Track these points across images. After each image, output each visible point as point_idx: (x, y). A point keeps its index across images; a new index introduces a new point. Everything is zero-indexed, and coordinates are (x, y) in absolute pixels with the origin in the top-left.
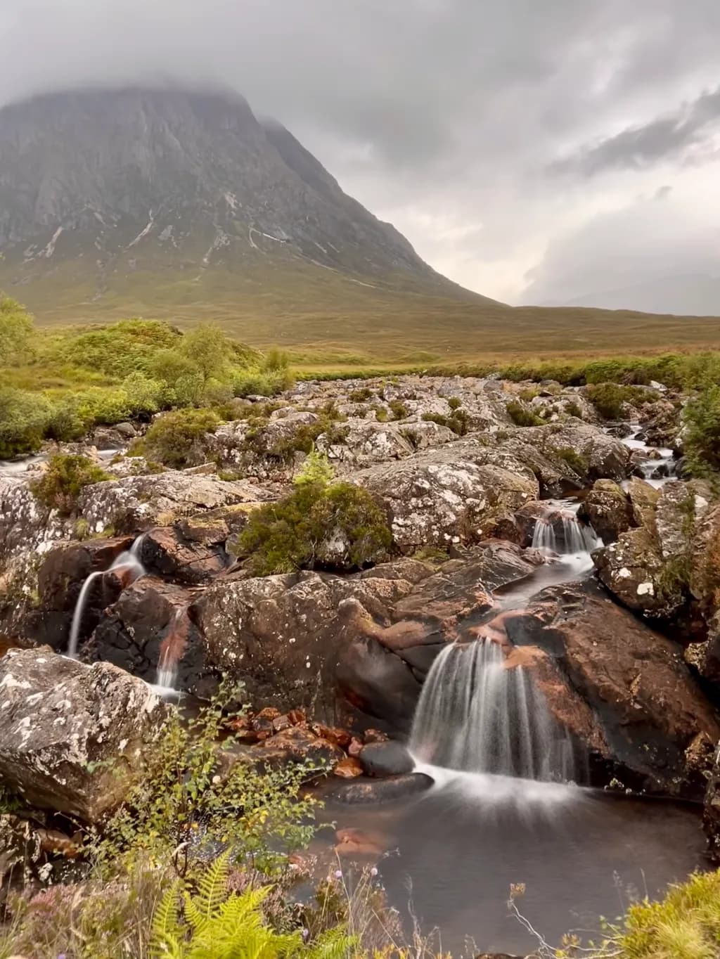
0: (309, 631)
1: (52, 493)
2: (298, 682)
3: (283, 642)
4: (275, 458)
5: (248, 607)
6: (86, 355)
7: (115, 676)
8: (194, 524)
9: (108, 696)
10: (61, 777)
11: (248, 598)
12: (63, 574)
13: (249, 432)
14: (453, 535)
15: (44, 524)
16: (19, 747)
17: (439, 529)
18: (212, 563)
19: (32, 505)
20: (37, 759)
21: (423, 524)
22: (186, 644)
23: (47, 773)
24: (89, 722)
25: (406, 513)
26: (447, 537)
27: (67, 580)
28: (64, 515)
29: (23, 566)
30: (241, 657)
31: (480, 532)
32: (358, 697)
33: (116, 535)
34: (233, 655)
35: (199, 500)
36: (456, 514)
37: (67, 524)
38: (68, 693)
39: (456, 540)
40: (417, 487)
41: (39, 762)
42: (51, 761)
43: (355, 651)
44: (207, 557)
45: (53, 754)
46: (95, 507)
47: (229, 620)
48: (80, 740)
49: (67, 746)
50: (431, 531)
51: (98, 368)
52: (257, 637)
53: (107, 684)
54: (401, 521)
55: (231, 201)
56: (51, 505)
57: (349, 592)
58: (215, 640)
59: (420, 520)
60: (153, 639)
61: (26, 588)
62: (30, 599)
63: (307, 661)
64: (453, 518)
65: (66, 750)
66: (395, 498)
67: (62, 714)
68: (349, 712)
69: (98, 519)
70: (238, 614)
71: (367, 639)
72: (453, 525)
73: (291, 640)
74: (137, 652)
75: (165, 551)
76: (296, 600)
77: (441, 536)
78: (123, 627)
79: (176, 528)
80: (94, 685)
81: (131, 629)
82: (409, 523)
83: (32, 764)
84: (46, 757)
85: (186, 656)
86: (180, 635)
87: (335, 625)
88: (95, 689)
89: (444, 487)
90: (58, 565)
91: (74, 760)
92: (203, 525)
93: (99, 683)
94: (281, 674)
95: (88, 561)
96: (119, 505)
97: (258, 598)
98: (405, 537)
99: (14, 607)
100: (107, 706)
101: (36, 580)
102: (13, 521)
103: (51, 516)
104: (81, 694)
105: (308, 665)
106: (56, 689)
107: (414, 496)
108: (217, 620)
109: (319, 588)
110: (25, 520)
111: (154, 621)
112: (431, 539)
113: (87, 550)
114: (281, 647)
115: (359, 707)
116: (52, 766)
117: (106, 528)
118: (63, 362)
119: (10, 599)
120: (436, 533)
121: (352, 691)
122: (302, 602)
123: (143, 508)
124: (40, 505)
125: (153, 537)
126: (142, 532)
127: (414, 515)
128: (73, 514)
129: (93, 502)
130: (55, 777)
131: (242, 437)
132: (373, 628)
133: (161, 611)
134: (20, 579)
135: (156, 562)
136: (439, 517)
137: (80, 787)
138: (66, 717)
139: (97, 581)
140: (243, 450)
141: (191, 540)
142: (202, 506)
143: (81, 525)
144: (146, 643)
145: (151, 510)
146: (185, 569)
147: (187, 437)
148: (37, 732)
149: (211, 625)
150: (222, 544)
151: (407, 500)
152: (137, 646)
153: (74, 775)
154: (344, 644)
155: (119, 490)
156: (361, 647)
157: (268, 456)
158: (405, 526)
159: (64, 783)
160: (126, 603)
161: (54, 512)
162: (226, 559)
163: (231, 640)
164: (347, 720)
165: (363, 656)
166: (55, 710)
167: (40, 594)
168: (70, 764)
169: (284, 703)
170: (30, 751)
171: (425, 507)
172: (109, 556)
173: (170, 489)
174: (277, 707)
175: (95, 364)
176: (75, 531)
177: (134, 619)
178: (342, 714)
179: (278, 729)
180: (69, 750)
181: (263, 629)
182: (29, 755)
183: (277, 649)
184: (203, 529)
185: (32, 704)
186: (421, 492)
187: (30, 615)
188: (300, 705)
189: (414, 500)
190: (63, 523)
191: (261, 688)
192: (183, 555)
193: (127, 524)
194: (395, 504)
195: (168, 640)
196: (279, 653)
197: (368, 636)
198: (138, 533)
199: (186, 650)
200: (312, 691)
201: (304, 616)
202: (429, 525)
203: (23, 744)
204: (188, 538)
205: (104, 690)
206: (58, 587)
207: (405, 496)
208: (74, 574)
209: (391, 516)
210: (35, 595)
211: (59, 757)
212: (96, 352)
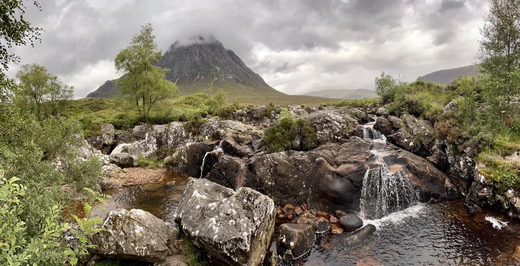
0: (303, 172)
1: (191, 127)
2: (300, 193)
3: (291, 177)
4: (257, 119)
5: (275, 164)
6: (188, 101)
7: (257, 196)
8: (241, 136)
9: (256, 207)
10: (235, 256)
11: (274, 160)
12: (197, 153)
13: (248, 111)
14: (338, 136)
15: (187, 137)
16: (214, 238)
17: (333, 135)
18: (248, 150)
19: (184, 132)
20: (224, 247)
21: (328, 133)
22: (245, 179)
23: (228, 255)
24: (250, 224)
25: (322, 129)
26: (336, 137)
27: (198, 155)
28: (194, 134)
29: (181, 150)
30: (273, 184)
31: (347, 134)
32: (331, 197)
33: (213, 140)
34: (270, 183)
35: (240, 129)
36: (339, 129)
37: (195, 137)
38: (232, 205)
39: (339, 138)
40: (326, 120)
41: (225, 249)
42: (231, 249)
43: (328, 178)
44: (246, 148)
45: (233, 244)
46: (205, 131)
47: (267, 169)
48: (248, 236)
49: (241, 240)
50: (330, 135)
51: (191, 105)
52: (280, 175)
53: (254, 200)
54: (320, 132)
55: (218, 69)
56: (189, 132)
57: (318, 156)
58: (262, 177)
59: (327, 132)
60: (233, 177)
61: (183, 157)
62: (184, 161)
63: (303, 184)
64: (338, 130)
65: (240, 242)
66: (318, 124)
67: (232, 218)
68: (327, 204)
69: (206, 135)
70: (271, 167)
71: (331, 173)
72: (338, 133)
73: (295, 176)
74: (226, 181)
75: (231, 145)
76: (296, 160)
77: (334, 137)
78: (221, 172)
79: (234, 138)
80: (245, 201)
81: (224, 173)
82: (323, 133)
83: (221, 250)
84: (229, 246)
85: (246, 184)
86: (243, 175)
87: (316, 169)
88: (247, 203)
89: (333, 120)
90: (195, 150)
91: (243, 248)
92: (243, 137)
93: (248, 199)
94: (292, 190)
95: (206, 148)
96: (213, 130)
97: (278, 160)
98: (322, 138)
99: (179, 163)
100: (258, 214)
101: (186, 155)
102: (178, 136)
103: (190, 135)
104: (239, 205)
105: (304, 186)
106: (223, 201)
107: (325, 123)
108: (262, 169)
109: (304, 155)
110: (181, 136)
111: (233, 170)
112: (331, 138)
113: (205, 145)
114: (291, 179)
115: (332, 202)
116: (232, 251)
117: (209, 138)
118: (182, 103)
119: (177, 161)
120: (332, 136)
121: (329, 195)
122: (299, 161)
123: (222, 131)
124: (186, 132)
125: (227, 141)
126: (222, 139)
127: (324, 130)
128: (197, 134)
129: (204, 130)
130: (232, 257)
131: (246, 113)
132: (332, 169)
133: (235, 166)
134: (180, 154)
135: (228, 149)
136: (334, 130)
137: (245, 263)
138: (235, 220)
139: (208, 155)
140: (246, 117)
141: (240, 142)
142: (240, 131)
143: (200, 137)
144: (230, 178)
145: (224, 132)
146: (239, 152)
147: (228, 113)
148: (221, 229)
149: (260, 171)
150: (251, 143)
151: (322, 125)
152: (226, 179)
153: (242, 256)
154: (322, 176)
155: (213, 125)
156: (330, 176)
157: (255, 118)
158: (322, 134)
159: (237, 261)
160: (221, 163)
161: (191, 134)
162: (253, 148)
163: (269, 177)
164: (326, 208)
165: (331, 180)
166: (227, 214)
167: (188, 160)
168: (241, 250)
169: (294, 202)
170: (221, 242)
171: (329, 127)
172: (212, 147)
173: (230, 125)
174: (292, 204)
175: (190, 104)
176: (198, 139)
177: (225, 169)
178: (323, 205)
179: (299, 214)
180: (242, 242)
181: (283, 172)
182: (220, 244)
183: (289, 180)
184: (244, 138)
185: (212, 209)
186: (327, 122)
187: (185, 166)
188: (302, 202)
189: (325, 124)
190: (193, 137)
191: (283, 196)
192: (238, 147)
193: (217, 136)
194: (318, 127)
195: (238, 177)
196: (290, 181)
197: (332, 172)
198: (221, 139)
199: (246, 181)
200: (307, 197)
201: (301, 166)
202: (330, 133)
203: (216, 236)
204: (239, 141)
205: (253, 204)
206: (195, 157)
207: (321, 123)
208: (201, 152)
209: (316, 131)
210: (186, 160)
211: (236, 246)
212: (190, 101)
